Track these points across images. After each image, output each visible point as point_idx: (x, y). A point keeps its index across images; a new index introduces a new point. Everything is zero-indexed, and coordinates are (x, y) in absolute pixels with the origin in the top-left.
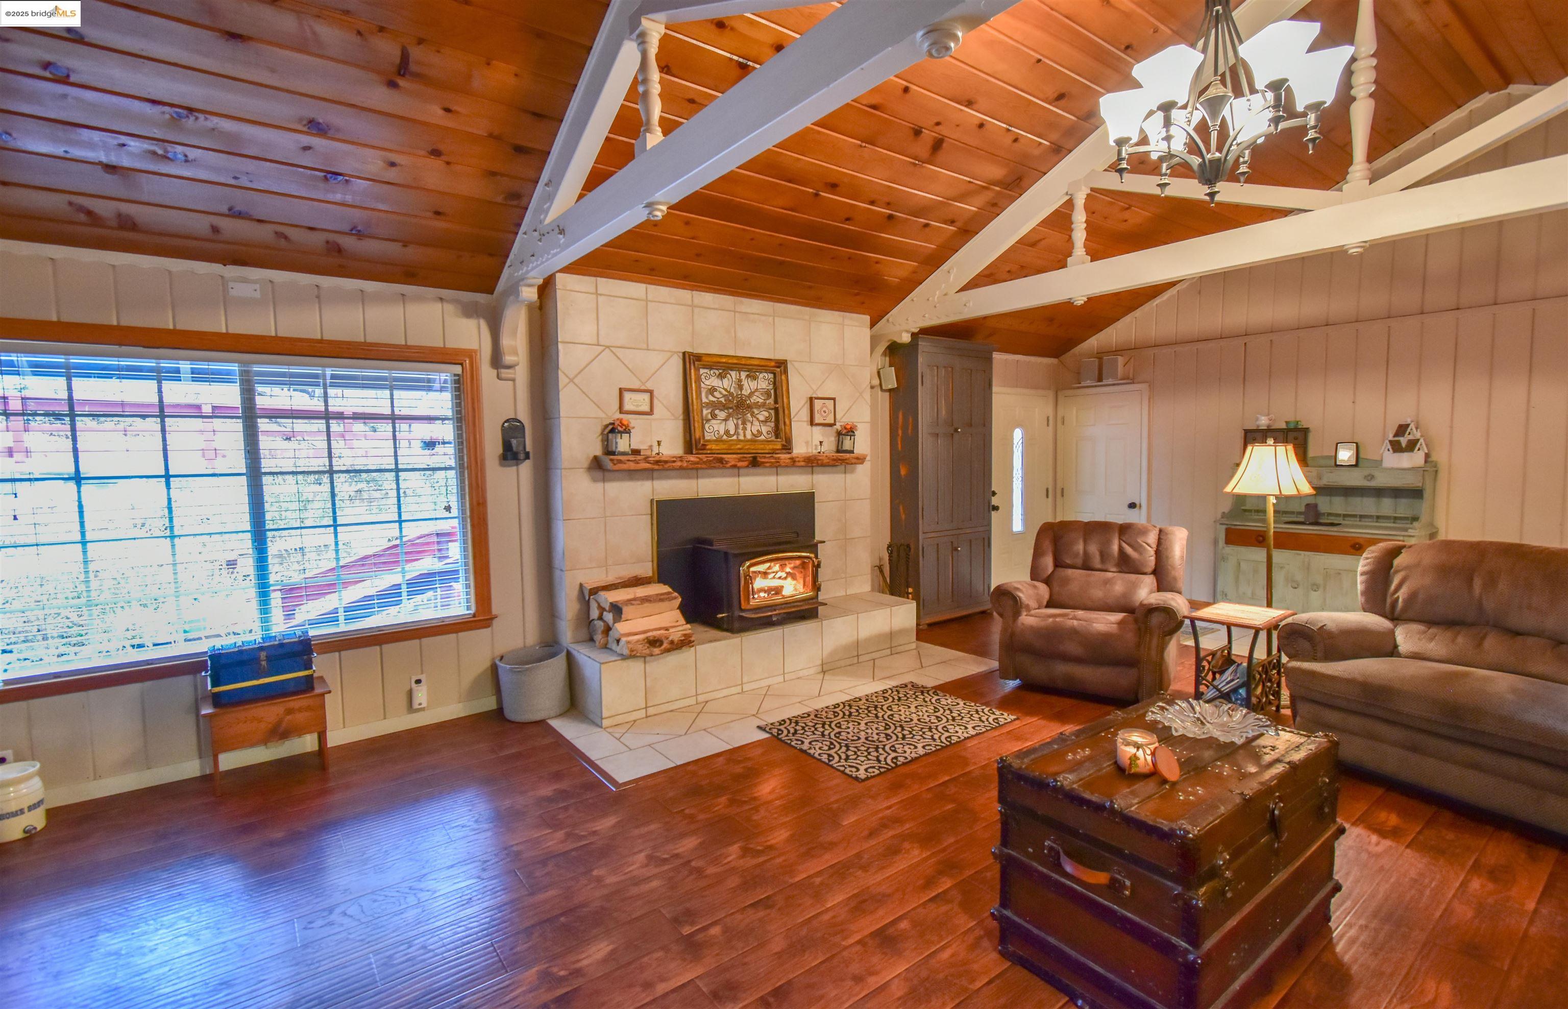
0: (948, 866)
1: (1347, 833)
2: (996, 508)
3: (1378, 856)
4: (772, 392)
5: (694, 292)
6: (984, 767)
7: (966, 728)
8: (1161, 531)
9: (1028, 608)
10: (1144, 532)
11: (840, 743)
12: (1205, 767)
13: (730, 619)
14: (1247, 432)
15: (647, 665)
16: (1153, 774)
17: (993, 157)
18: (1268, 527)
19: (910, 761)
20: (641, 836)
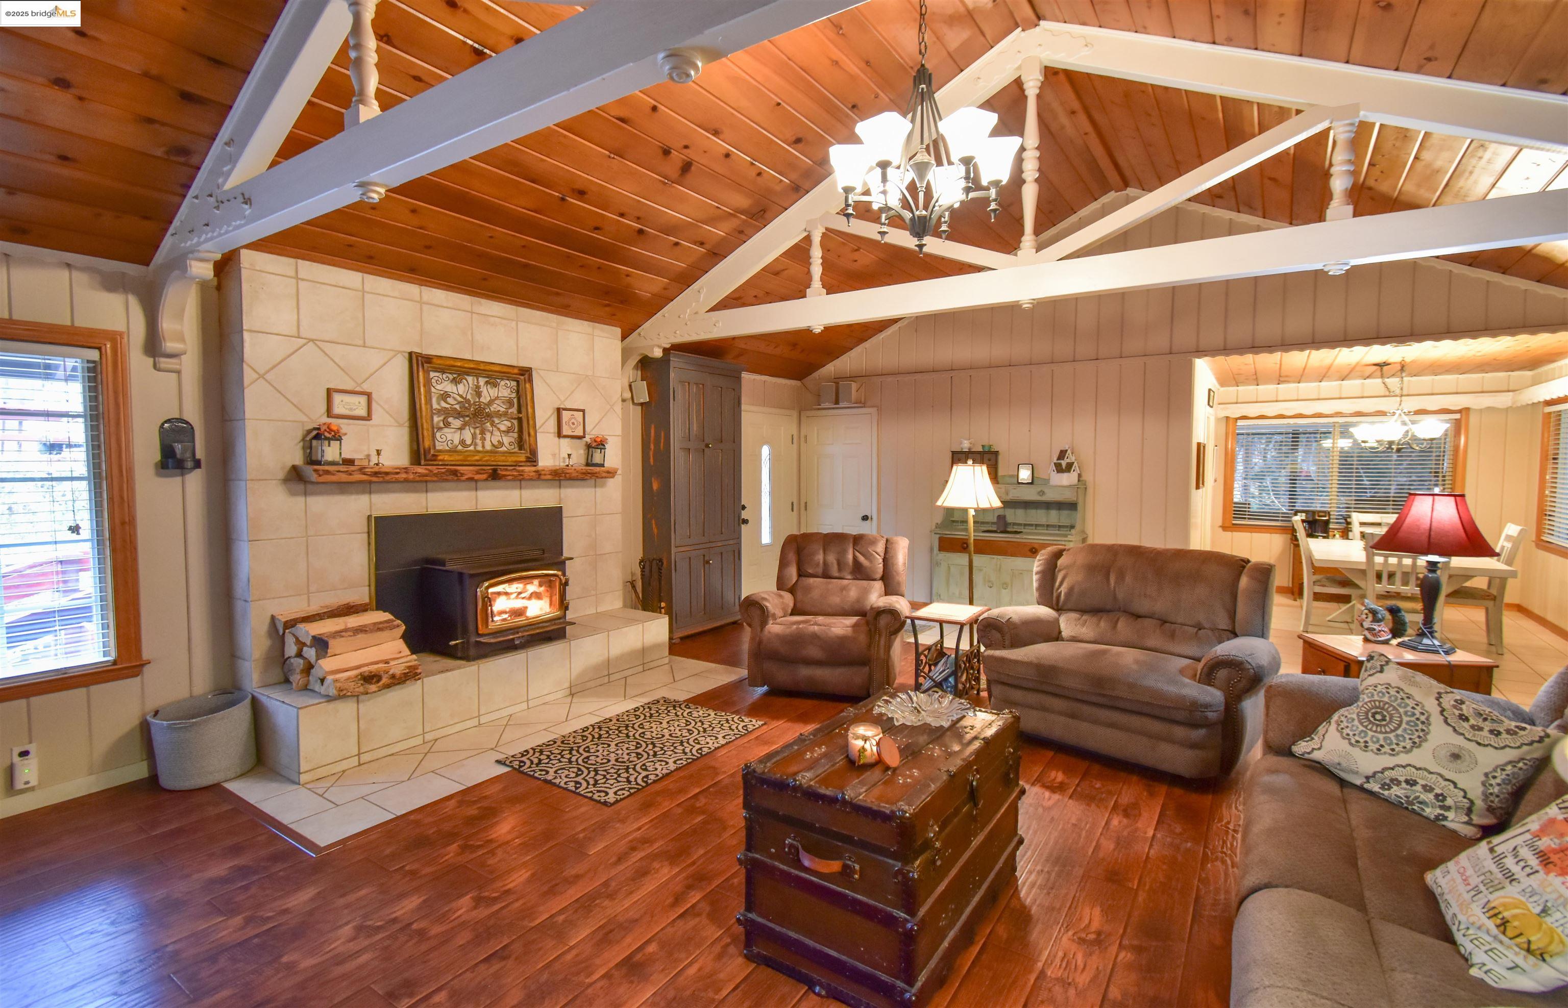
0: (698, 879)
1: (1027, 794)
2: (745, 522)
3: (1050, 808)
4: (515, 401)
5: (423, 287)
6: (732, 775)
7: (717, 738)
8: (887, 540)
9: (774, 616)
10: (873, 542)
11: (588, 768)
12: (920, 751)
13: (466, 646)
14: (954, 453)
15: (361, 705)
16: (879, 763)
17: (738, 186)
18: (969, 536)
19: (661, 778)
20: (347, 906)
